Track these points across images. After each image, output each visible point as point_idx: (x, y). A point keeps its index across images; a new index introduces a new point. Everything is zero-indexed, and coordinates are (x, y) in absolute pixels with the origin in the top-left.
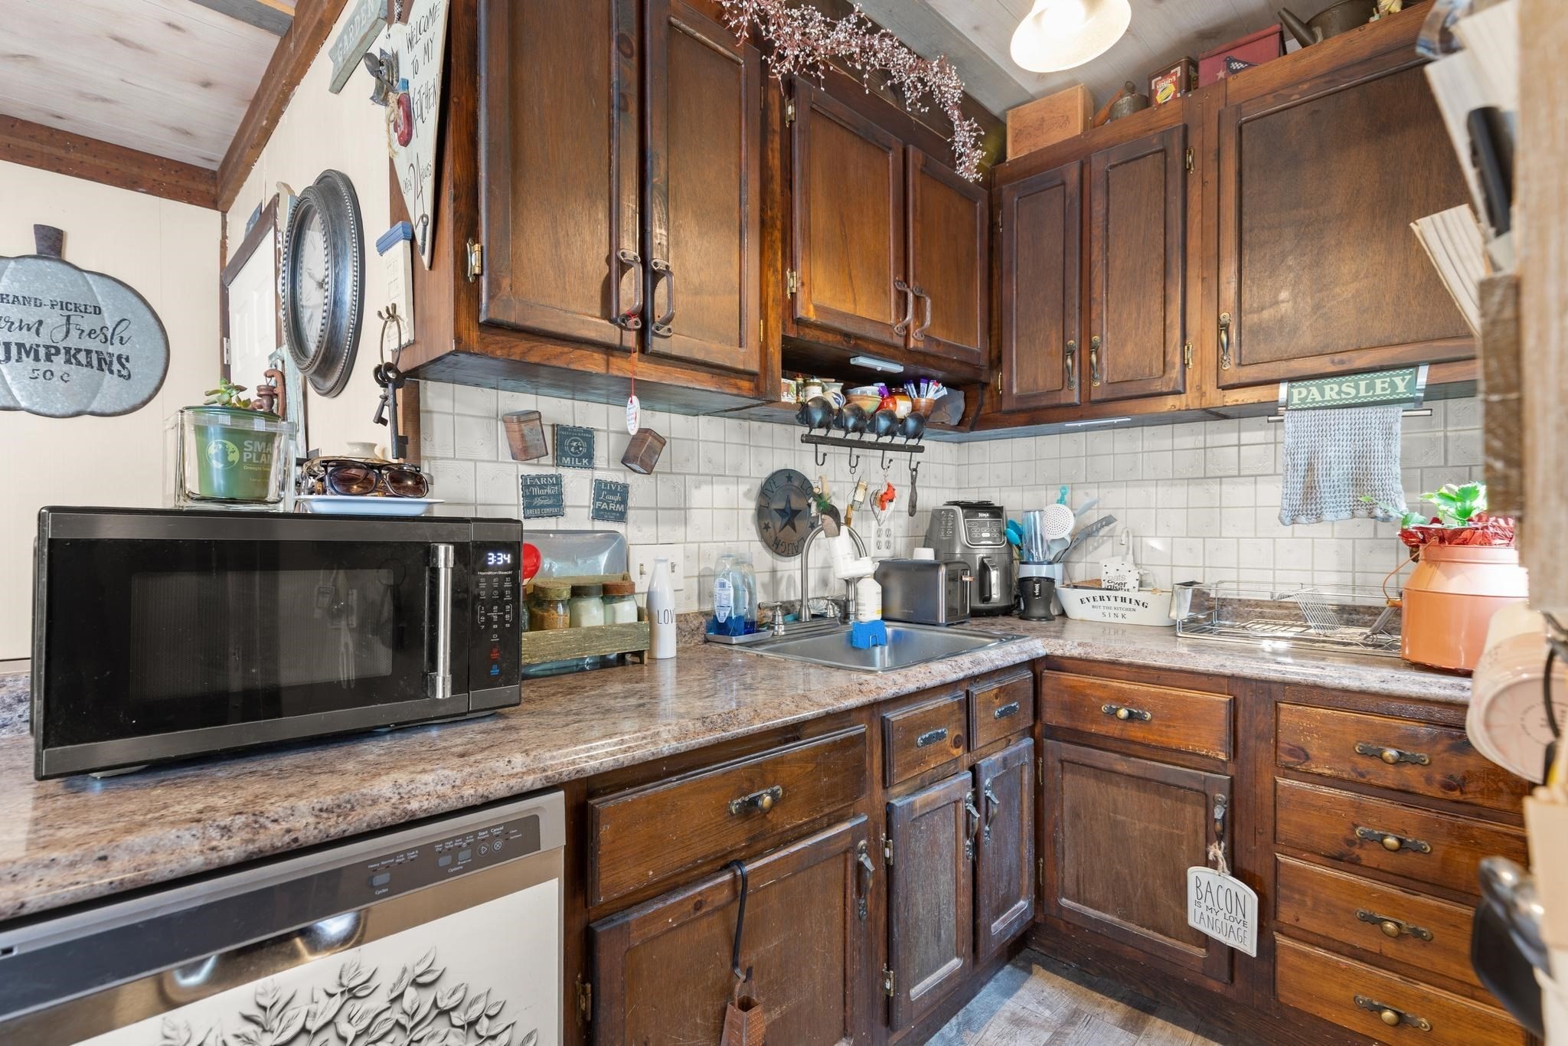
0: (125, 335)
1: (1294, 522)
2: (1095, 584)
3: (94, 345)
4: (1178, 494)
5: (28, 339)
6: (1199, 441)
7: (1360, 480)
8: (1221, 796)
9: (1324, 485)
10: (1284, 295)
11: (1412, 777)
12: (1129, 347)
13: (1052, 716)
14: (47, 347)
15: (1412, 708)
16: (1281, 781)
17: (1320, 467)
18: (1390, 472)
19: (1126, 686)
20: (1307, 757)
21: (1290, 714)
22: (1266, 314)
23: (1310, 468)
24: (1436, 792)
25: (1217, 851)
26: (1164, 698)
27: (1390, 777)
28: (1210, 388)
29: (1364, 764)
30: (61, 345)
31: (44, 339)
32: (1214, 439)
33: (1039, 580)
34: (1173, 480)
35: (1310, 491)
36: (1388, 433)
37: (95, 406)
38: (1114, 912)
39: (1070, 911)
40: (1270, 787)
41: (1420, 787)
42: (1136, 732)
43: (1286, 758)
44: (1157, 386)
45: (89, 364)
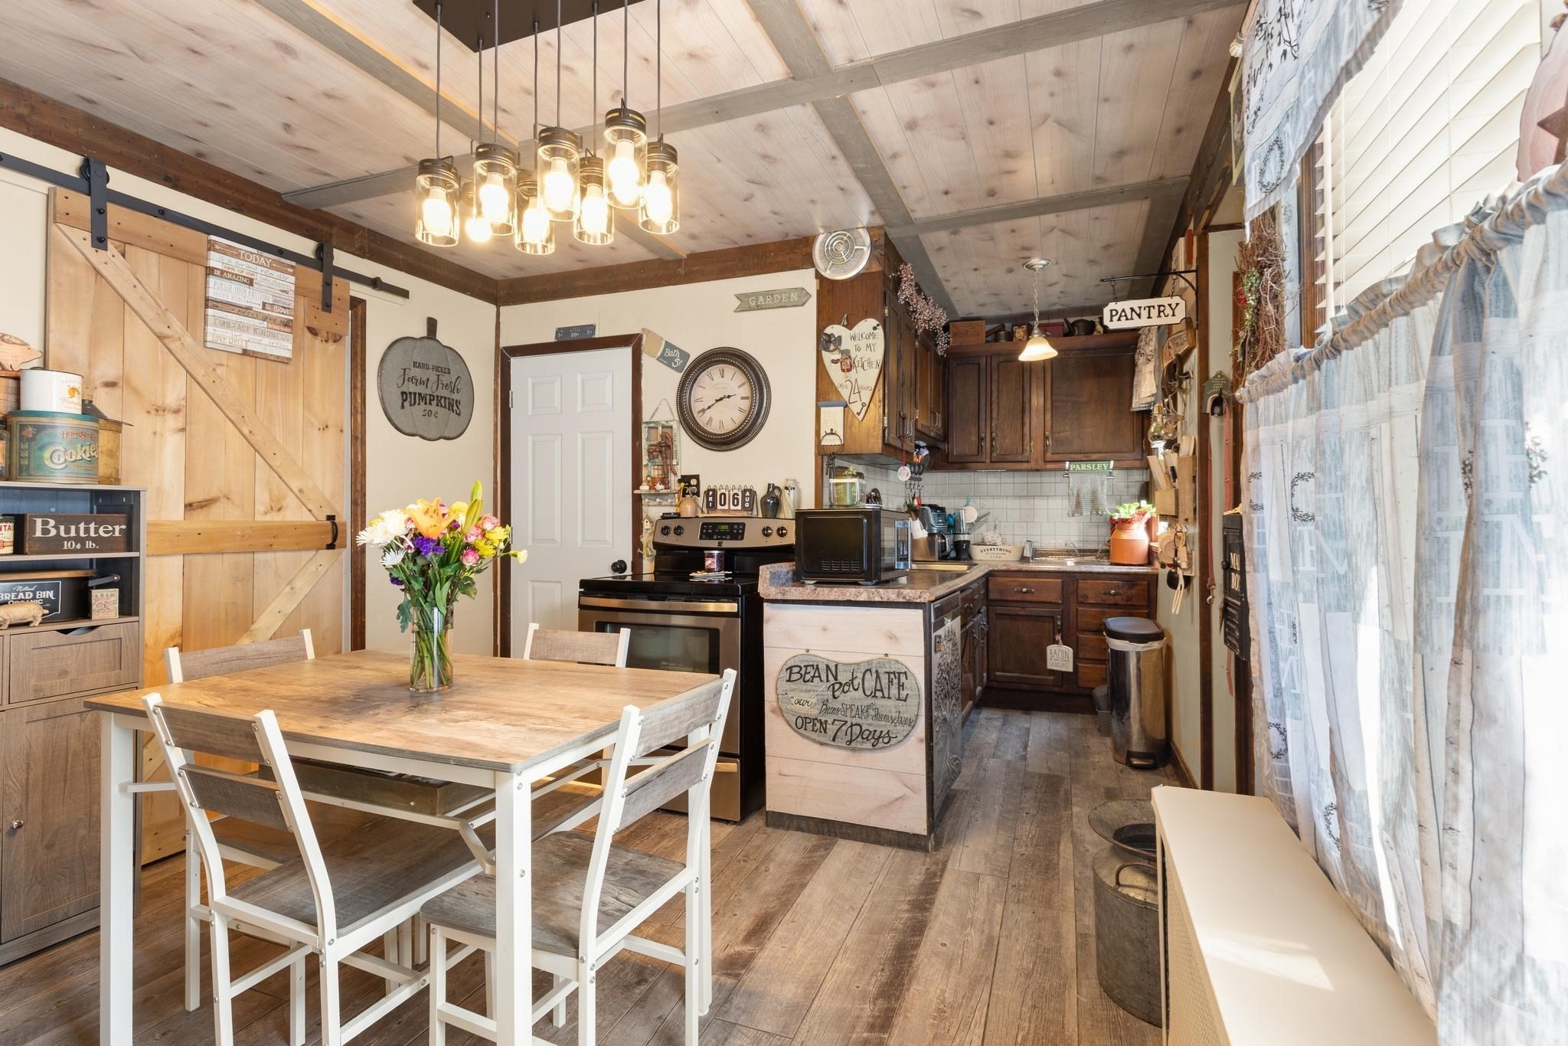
0: (459, 387)
1: (1073, 515)
2: (983, 543)
3: (446, 393)
4: (1016, 503)
5: (420, 389)
6: (1025, 480)
7: (1094, 501)
8: (1059, 617)
9: (1083, 501)
10: (1067, 428)
11: (1118, 599)
12: (1007, 441)
13: (993, 596)
14: (430, 395)
15: (1116, 576)
16: (1080, 608)
17: (1081, 495)
18: (1103, 498)
19: (1024, 580)
20: (1087, 597)
21: (1082, 584)
22: (1061, 435)
23: (1078, 496)
24: (1124, 603)
25: (1058, 637)
26: (1039, 582)
27: (1111, 600)
28: (1041, 462)
29: (1104, 597)
30: (435, 394)
31: (428, 392)
32: (1030, 480)
33: (965, 542)
34: (1015, 496)
35: (1078, 504)
36: (1102, 483)
37: (446, 434)
38: (1018, 672)
39: (1000, 676)
40: (1075, 610)
41: (1120, 602)
42: (1028, 598)
43: (1081, 599)
44: (1020, 458)
45: (445, 407)
